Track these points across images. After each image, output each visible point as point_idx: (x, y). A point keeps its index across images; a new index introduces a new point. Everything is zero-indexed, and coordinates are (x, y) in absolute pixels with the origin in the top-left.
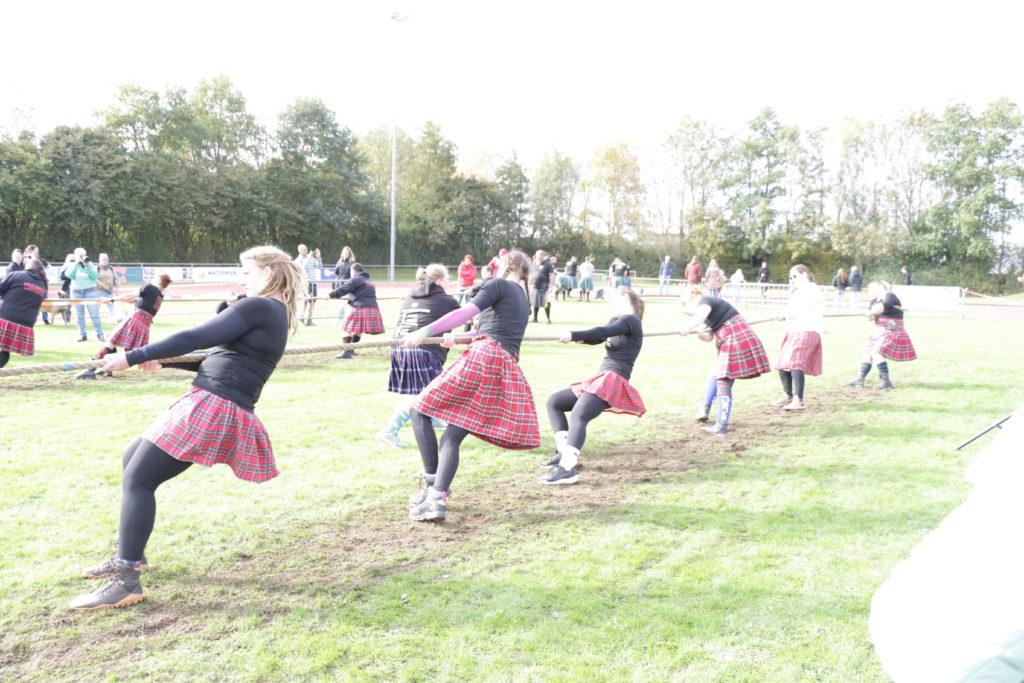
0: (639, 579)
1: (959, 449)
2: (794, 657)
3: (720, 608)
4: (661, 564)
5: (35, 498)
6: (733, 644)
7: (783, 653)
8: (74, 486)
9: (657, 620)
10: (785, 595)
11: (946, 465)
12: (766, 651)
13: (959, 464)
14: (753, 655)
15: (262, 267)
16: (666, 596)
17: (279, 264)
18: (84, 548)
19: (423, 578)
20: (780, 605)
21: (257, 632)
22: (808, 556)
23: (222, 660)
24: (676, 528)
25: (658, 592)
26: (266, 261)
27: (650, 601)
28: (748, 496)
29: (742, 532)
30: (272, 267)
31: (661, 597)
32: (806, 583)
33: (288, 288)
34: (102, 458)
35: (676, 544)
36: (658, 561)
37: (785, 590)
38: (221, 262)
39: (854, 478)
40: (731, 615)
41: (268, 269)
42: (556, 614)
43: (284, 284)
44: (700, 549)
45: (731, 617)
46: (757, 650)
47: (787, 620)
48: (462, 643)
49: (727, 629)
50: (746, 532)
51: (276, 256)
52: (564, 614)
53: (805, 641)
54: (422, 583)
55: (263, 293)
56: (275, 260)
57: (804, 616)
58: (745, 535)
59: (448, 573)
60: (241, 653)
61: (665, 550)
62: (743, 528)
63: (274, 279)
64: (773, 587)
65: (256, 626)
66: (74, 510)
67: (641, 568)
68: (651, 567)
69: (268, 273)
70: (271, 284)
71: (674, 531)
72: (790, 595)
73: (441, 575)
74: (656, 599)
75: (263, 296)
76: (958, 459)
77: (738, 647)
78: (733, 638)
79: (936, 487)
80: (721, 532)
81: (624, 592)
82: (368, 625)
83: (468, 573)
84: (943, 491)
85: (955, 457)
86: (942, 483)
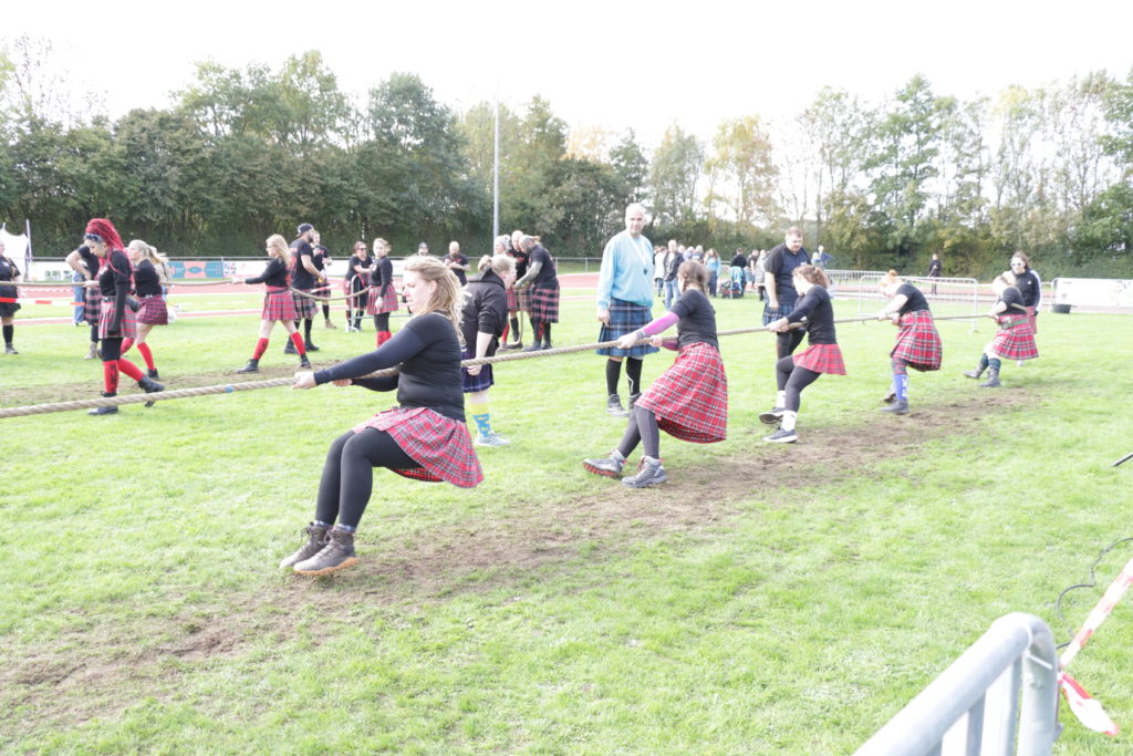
0: (730, 604)
1: (1118, 464)
2: (896, 697)
3: (819, 640)
4: (757, 589)
5: (88, 508)
6: (828, 680)
9: (746, 651)
10: (893, 627)
11: (1100, 484)
12: (865, 689)
13: (1115, 482)
14: (849, 692)
15: (428, 281)
16: (760, 626)
18: (133, 562)
19: (490, 600)
20: (888, 638)
21: (307, 655)
23: (265, 684)
24: (780, 549)
25: (750, 622)
26: (433, 275)
27: (741, 631)
28: (866, 515)
29: (854, 555)
31: (753, 626)
32: (921, 612)
34: (161, 467)
35: (778, 569)
36: (753, 586)
37: (898, 620)
39: (989, 496)
40: (830, 647)
42: (634, 642)
44: (804, 574)
45: (830, 650)
46: (855, 688)
47: (893, 657)
48: (526, 672)
49: (824, 664)
52: (642, 643)
53: (910, 679)
54: (491, 605)
57: (913, 650)
58: (856, 558)
59: (520, 595)
60: (285, 676)
61: (765, 574)
62: (854, 551)
64: (882, 617)
65: (307, 649)
66: (127, 521)
67: (734, 594)
68: (745, 593)
71: (777, 552)
72: (899, 627)
73: (512, 597)
74: (747, 629)
76: (1114, 476)
77: (835, 683)
78: (827, 674)
79: (1084, 508)
80: (830, 554)
81: (712, 620)
82: (424, 650)
83: (541, 595)
84: (1094, 513)
85: (1113, 473)
86: (1092, 503)
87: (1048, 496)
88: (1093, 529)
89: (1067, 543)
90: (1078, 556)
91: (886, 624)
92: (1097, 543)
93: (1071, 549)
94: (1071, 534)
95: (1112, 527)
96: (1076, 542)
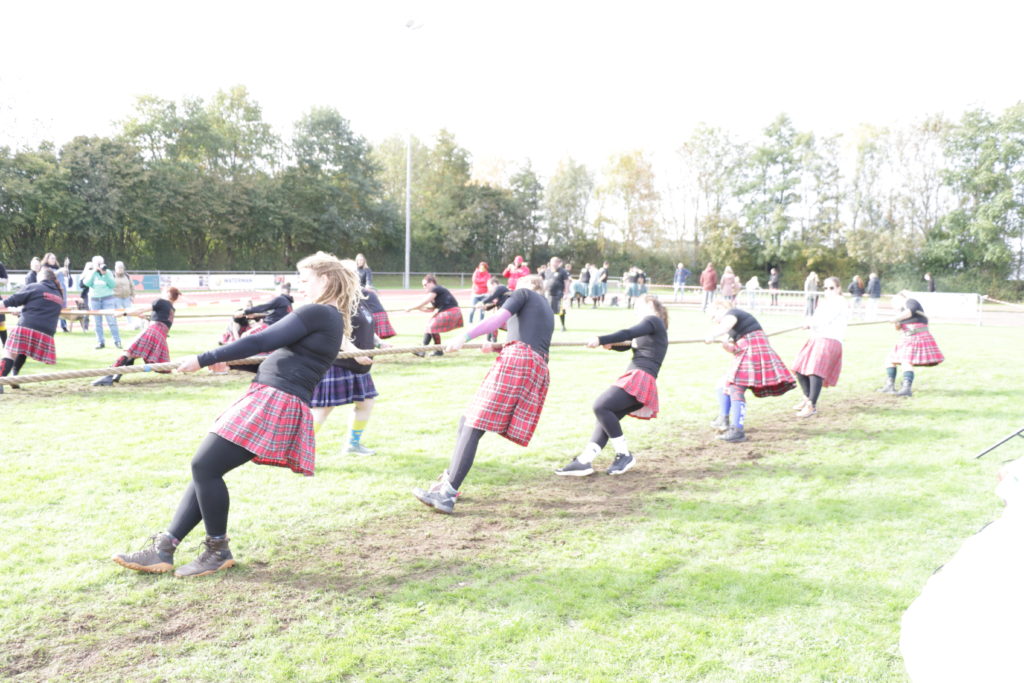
0: (655, 588)
1: (979, 457)
2: (813, 668)
4: (678, 573)
5: (54, 504)
6: (751, 654)
7: (801, 663)
8: (92, 492)
9: (674, 629)
10: (803, 604)
11: (966, 474)
12: (785, 662)
13: (979, 472)
14: (772, 665)
15: (320, 275)
16: (684, 605)
17: (335, 271)
18: (102, 555)
19: (439, 586)
20: (799, 615)
21: (274, 640)
22: (826, 565)
23: (238, 667)
25: (675, 601)
26: (322, 270)
27: (668, 610)
29: (760, 540)
30: (328, 275)
31: (678, 605)
32: (826, 591)
33: (343, 294)
34: (119, 465)
35: (693, 553)
36: (675, 570)
37: (803, 599)
38: (237, 270)
39: (872, 486)
40: (749, 625)
41: (325, 276)
42: (572, 623)
43: (340, 291)
44: (717, 558)
46: (775, 660)
47: (805, 630)
48: (479, 652)
49: (745, 639)
50: (763, 540)
51: (332, 264)
52: (581, 623)
53: (824, 652)
54: (439, 590)
55: (321, 299)
56: (330, 269)
57: (823, 626)
58: (762, 543)
59: (464, 581)
60: (257, 660)
61: (683, 559)
62: (759, 536)
63: (330, 287)
64: (792, 597)
65: (273, 633)
66: (92, 516)
67: (657, 577)
68: (667, 576)
69: (325, 280)
70: (328, 292)
71: (691, 539)
72: (808, 605)
73: (457, 583)
74: (673, 608)
75: (321, 303)
76: (978, 467)
77: (756, 657)
78: (751, 648)
79: (956, 496)
80: (738, 540)
81: (641, 601)
82: (384, 633)
83: (484, 581)
84: (963, 500)
85: (975, 465)
86: (961, 492)
87: (922, 486)
88: (965, 515)
89: (945, 527)
90: (955, 539)
91: (796, 603)
92: (970, 527)
93: (948, 533)
94: (947, 519)
95: (981, 513)
96: (952, 526)
